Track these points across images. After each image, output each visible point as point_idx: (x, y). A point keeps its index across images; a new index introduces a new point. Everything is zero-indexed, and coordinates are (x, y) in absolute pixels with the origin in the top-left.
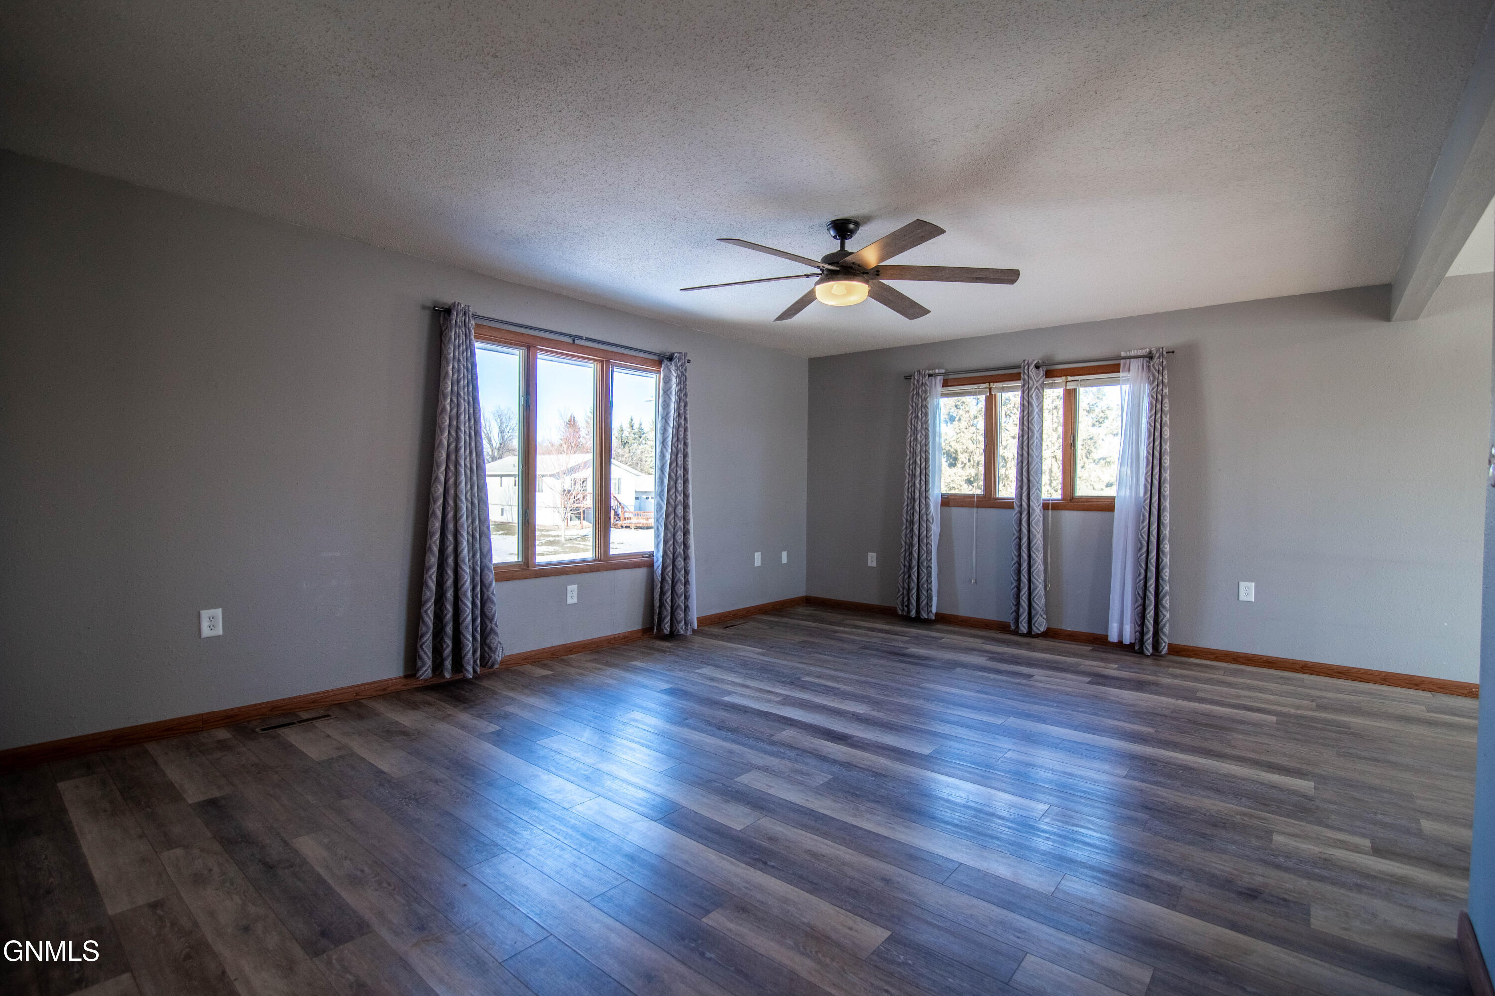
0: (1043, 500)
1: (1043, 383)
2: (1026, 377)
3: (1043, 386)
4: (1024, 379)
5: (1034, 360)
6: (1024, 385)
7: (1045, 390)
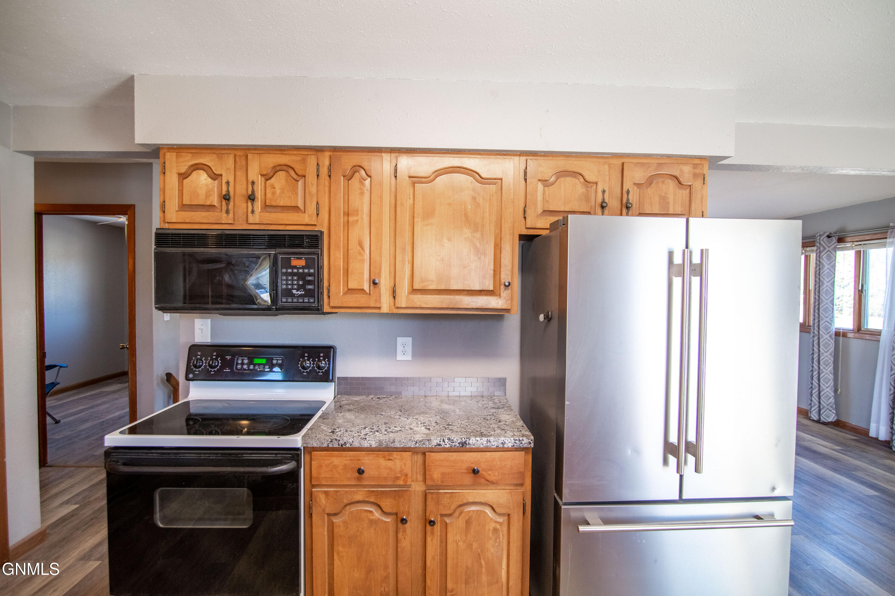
0: (836, 329)
1: (835, 247)
2: (818, 245)
3: (835, 249)
4: (817, 246)
5: (825, 232)
6: (817, 250)
7: (837, 252)
